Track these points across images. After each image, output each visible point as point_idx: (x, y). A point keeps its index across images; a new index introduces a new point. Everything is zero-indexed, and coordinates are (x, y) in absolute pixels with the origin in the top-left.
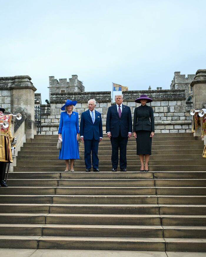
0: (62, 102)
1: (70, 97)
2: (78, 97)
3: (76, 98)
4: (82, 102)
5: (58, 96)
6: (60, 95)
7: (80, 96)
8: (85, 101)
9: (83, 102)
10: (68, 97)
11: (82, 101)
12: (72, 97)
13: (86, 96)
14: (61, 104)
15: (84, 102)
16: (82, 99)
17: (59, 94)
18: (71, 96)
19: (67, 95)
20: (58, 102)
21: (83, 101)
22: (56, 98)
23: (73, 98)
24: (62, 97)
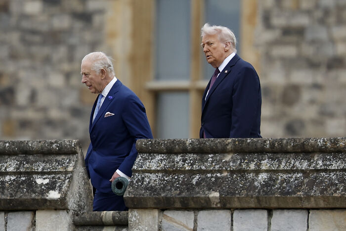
0: (192, 205)
1: (242, 172)
2: (293, 171)
3: (282, 176)
4: (307, 205)
5: (178, 158)
6: (191, 157)
7: (305, 165)
8: (325, 199)
9: (312, 204)
10: (232, 172)
11: (308, 197)
12: (257, 172)
13: (335, 165)
14: (191, 215)
15: (322, 204)
16: (311, 184)
17: (184, 151)
18: (252, 166)
19: (228, 158)
20: (167, 199)
21: (316, 198)
22: (165, 172)
23: (263, 177)
24: (200, 171)
